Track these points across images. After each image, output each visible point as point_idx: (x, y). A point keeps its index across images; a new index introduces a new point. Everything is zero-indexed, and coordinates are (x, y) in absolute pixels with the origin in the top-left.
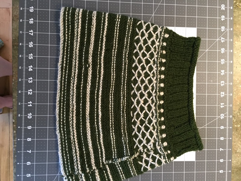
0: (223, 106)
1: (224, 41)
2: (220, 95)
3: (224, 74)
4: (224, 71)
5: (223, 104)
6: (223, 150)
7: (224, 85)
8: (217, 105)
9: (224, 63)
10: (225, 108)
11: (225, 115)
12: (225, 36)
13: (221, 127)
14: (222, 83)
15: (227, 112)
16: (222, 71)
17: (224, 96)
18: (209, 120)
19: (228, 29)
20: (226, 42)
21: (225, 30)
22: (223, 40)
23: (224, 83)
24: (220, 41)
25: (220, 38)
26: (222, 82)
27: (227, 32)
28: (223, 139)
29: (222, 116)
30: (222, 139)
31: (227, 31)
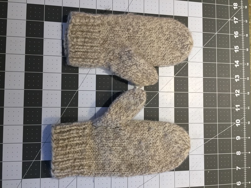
0: (239, 109)
1: (237, 22)
2: (235, 94)
3: (238, 65)
4: (238, 61)
5: (239, 106)
6: (240, 168)
7: (238, 80)
8: (231, 108)
9: (238, 51)
10: (242, 111)
11: (242, 121)
12: (238, 16)
13: (237, 137)
14: (237, 78)
15: (244, 117)
16: (236, 61)
17: (239, 95)
18: (222, 127)
19: (242, 7)
20: (240, 23)
21: (238, 7)
22: (236, 20)
23: (238, 78)
24: (232, 22)
25: (233, 19)
26: (236, 76)
27: (240, 11)
28: (240, 154)
29: (238, 123)
30: (238, 153)
31: (241, 9)
